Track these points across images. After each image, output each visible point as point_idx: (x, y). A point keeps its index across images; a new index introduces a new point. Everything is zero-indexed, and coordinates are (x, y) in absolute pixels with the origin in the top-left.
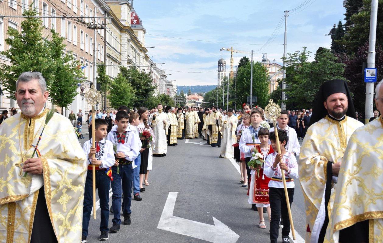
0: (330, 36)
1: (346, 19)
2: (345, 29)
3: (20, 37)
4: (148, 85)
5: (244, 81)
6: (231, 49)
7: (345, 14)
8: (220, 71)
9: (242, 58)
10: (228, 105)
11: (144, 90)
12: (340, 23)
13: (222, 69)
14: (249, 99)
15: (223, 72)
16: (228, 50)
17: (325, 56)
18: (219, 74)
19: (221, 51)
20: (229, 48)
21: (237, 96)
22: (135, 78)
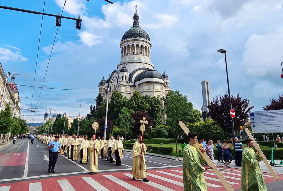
0: (90, 109)
1: (96, 105)
2: (95, 108)
3: (4, 112)
4: (25, 125)
5: (60, 123)
6: (51, 109)
7: (96, 104)
8: (45, 117)
9: (58, 114)
10: (51, 132)
11: (23, 126)
12: (94, 106)
13: (46, 117)
14: (63, 131)
15: (46, 118)
16: (49, 109)
17: (93, 120)
18: (44, 119)
19: (46, 109)
20: (50, 108)
21: (57, 129)
22: (20, 122)
